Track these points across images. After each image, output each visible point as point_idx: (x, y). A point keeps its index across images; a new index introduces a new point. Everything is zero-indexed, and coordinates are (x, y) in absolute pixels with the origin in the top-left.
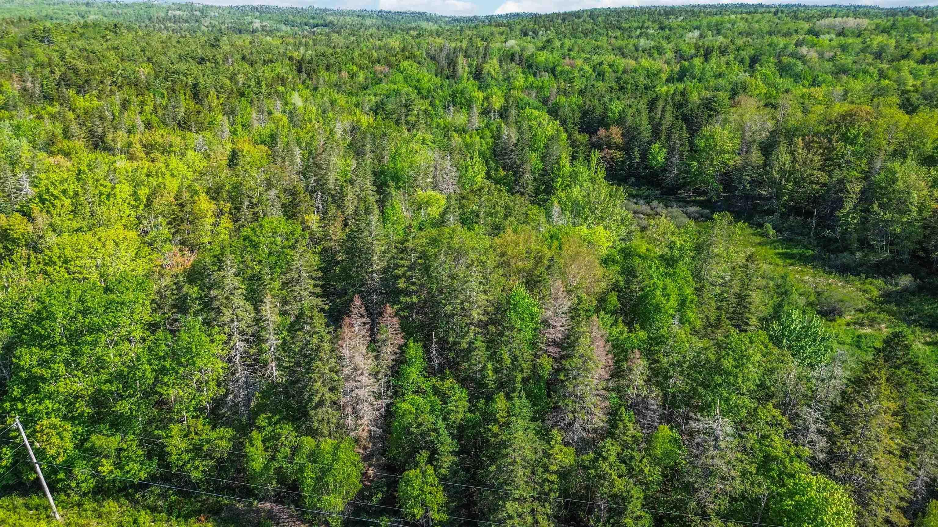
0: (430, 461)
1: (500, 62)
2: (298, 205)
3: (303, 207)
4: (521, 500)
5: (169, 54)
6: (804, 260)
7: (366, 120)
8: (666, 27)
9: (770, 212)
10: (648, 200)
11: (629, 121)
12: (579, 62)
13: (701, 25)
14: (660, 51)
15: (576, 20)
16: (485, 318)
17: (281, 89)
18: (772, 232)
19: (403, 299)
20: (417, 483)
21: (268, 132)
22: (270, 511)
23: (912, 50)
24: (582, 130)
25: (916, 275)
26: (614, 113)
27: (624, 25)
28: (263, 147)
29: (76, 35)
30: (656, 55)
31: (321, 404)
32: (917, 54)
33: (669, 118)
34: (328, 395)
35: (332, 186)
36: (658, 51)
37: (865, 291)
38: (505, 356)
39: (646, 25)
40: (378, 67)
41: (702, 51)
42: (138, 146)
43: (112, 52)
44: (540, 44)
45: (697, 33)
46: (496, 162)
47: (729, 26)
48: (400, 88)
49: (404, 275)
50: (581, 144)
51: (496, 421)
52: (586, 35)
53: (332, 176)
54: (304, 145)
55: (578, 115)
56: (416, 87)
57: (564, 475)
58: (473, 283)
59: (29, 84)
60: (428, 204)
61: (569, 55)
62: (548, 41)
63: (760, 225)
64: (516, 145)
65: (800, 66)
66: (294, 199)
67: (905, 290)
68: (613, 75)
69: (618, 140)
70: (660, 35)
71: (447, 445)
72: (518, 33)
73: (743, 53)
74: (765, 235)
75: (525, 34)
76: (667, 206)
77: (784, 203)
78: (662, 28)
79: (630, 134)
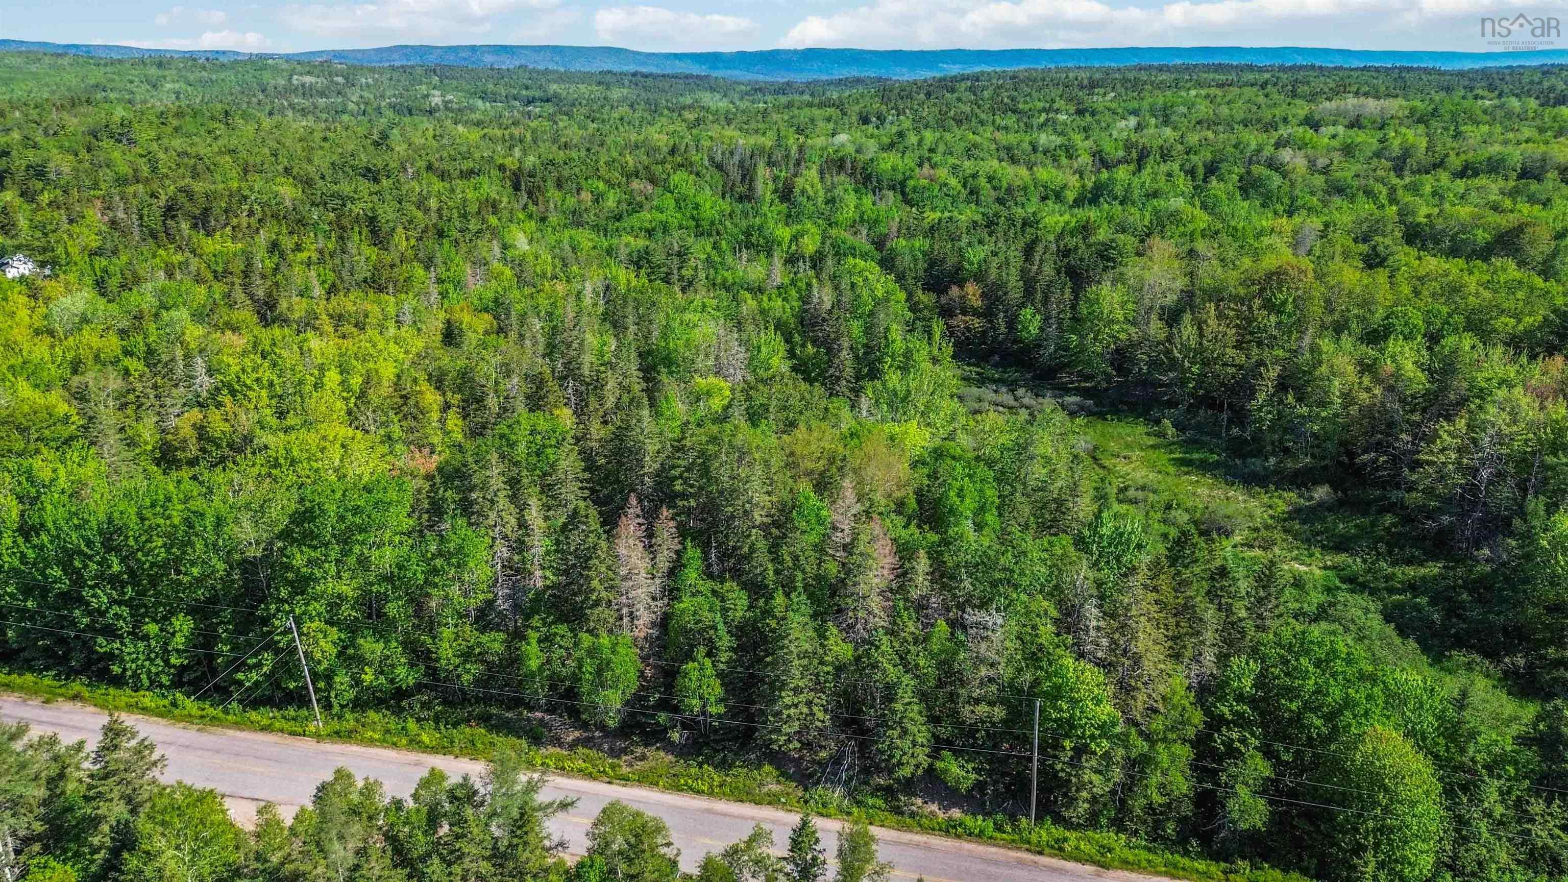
0: (709, 654)
1: (821, 173)
2: (545, 396)
3: (551, 398)
4: (797, 691)
5: (316, 161)
6: (1204, 467)
7: (624, 277)
8: (1086, 110)
9: (1172, 404)
10: (1012, 387)
11: (993, 274)
12: (942, 173)
13: (1139, 110)
14: (1070, 151)
15: (948, 95)
16: (767, 520)
17: (493, 220)
18: (1171, 431)
19: (680, 503)
20: (694, 675)
21: (490, 295)
22: (542, 720)
23: (1447, 155)
24: (927, 288)
25: (1335, 487)
26: (972, 264)
27: (1021, 106)
28: (487, 317)
29: (169, 130)
30: (1064, 161)
31: (597, 603)
32: (1455, 162)
33: (1048, 270)
34: (604, 594)
35: (587, 373)
36: (1067, 151)
37: (1270, 507)
38: (787, 558)
39: (1056, 106)
40: (636, 185)
41: (1134, 155)
42: (324, 317)
43: (227, 158)
44: (886, 140)
45: (1133, 121)
46: (803, 334)
47: (1183, 109)
48: (670, 220)
49: (681, 477)
50: (926, 307)
51: (774, 617)
52: (959, 122)
53: (587, 360)
54: (543, 313)
55: (922, 265)
56: (693, 218)
57: (840, 669)
58: (756, 484)
59: (121, 215)
60: (709, 394)
61: (929, 159)
62: (901, 134)
63: (1158, 422)
64: (830, 312)
65: (1276, 180)
66: (539, 388)
67: (1321, 504)
68: (993, 193)
69: (976, 302)
70: (1075, 125)
71: (725, 641)
72: (854, 119)
73: (1194, 158)
74: (1161, 435)
75: (865, 120)
76: (1037, 395)
77: (1192, 395)
78: (1080, 112)
79: (993, 294)
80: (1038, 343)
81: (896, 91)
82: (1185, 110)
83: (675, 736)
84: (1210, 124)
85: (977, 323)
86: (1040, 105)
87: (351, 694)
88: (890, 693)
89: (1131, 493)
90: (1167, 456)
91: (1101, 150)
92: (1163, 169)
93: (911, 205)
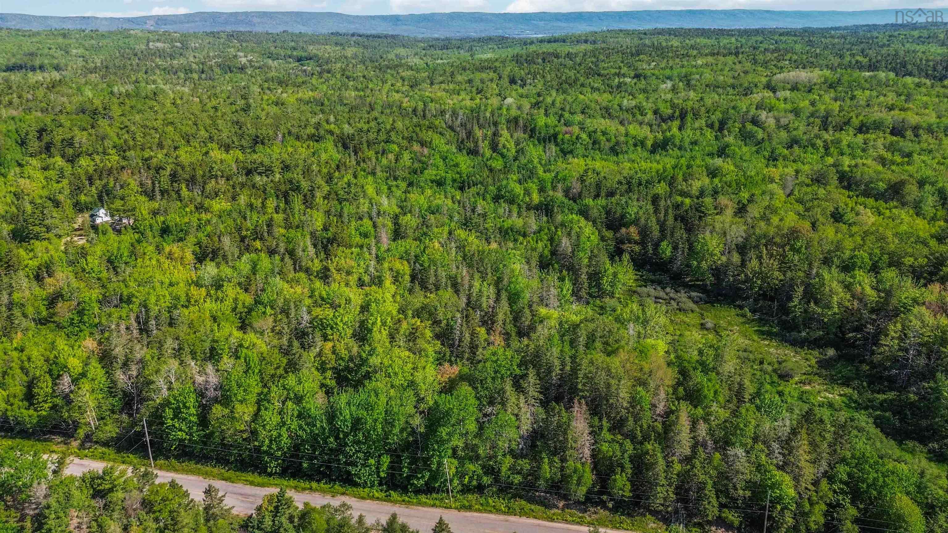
1: (510, 131)
4: (663, 486)
6: (769, 335)
8: (640, 75)
9: (747, 299)
10: (662, 285)
11: (643, 221)
12: (576, 129)
13: (671, 76)
14: (641, 110)
18: (749, 314)
20: (619, 481)
22: (544, 497)
23: (851, 117)
24: (609, 227)
25: (837, 350)
26: (631, 215)
27: (602, 72)
30: (639, 117)
31: (570, 448)
32: (856, 122)
33: (670, 219)
34: (573, 444)
37: (807, 360)
39: (623, 71)
40: (416, 147)
41: (677, 113)
44: (532, 99)
45: (670, 85)
50: (609, 239)
52: (570, 85)
55: (604, 216)
57: (679, 475)
63: (741, 307)
65: (760, 133)
67: (830, 358)
69: (635, 236)
70: (637, 87)
72: (507, 80)
73: (712, 117)
75: (513, 81)
76: (677, 291)
77: (756, 293)
78: (637, 76)
79: (644, 232)
80: (672, 260)
81: (524, 57)
82: (697, 77)
83: (609, 505)
84: (714, 87)
86: (613, 71)
88: (702, 487)
90: (751, 329)
91: (658, 109)
92: (697, 125)
93: (565, 153)
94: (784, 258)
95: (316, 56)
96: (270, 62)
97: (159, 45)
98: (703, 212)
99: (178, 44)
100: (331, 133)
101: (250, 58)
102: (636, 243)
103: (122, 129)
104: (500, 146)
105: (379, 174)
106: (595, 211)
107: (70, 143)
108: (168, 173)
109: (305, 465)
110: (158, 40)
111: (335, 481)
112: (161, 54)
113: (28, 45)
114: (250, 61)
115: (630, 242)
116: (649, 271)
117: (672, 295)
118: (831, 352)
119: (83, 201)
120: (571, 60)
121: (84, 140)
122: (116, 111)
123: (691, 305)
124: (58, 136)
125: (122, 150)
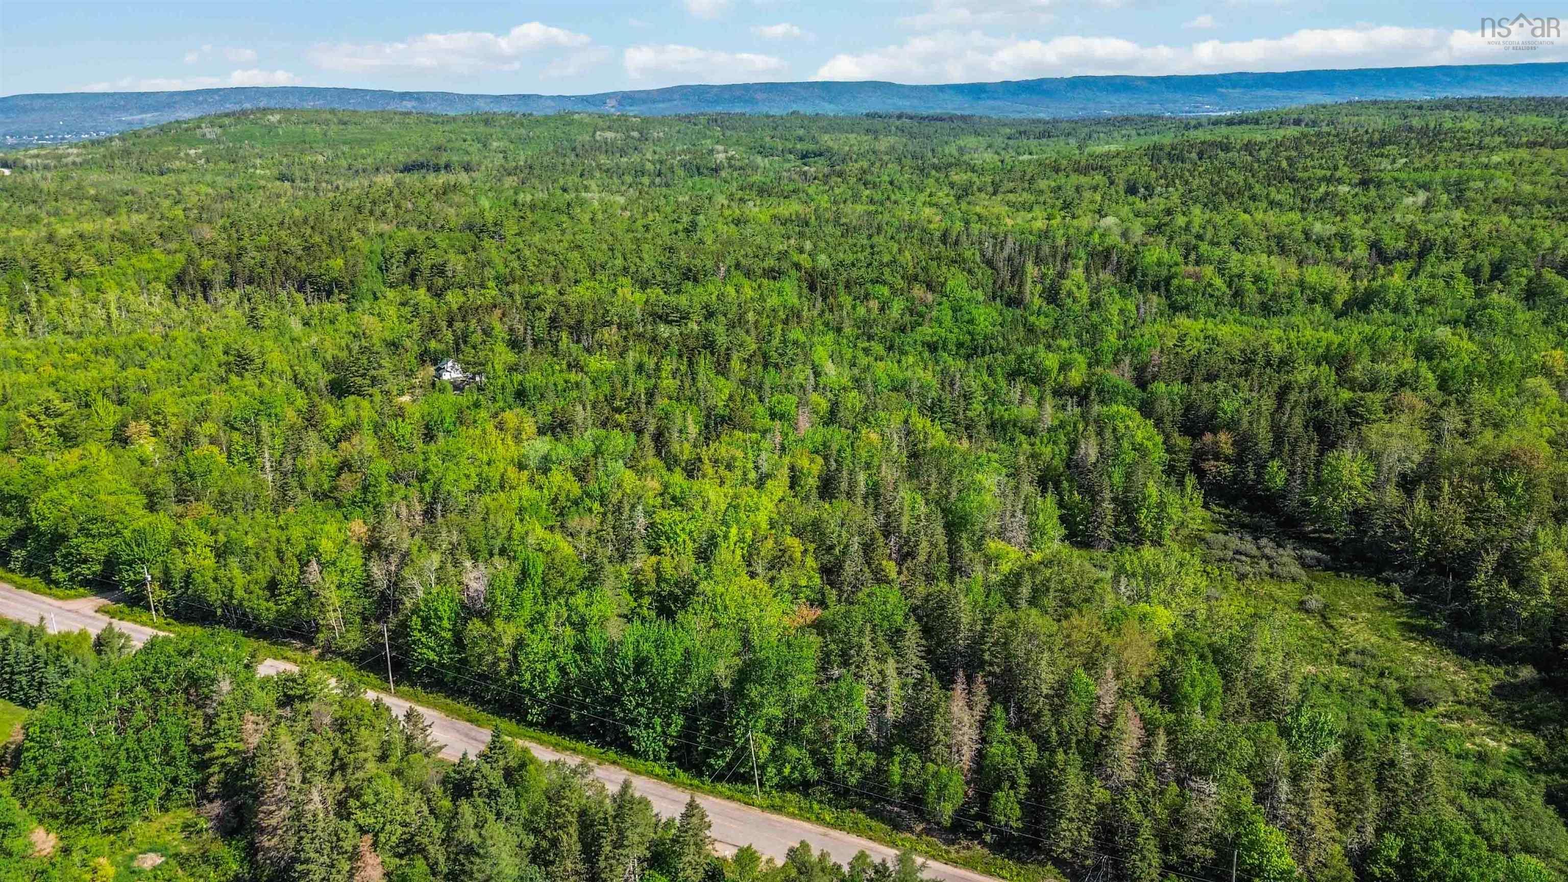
0: (1012, 787)
1: (1087, 269)
2: (876, 550)
3: (880, 551)
4: (1071, 820)
6: (1426, 633)
8: (1371, 180)
9: (1402, 568)
10: (1256, 534)
11: (1245, 424)
12: (1208, 270)
13: (1431, 182)
14: (1345, 241)
15: (1222, 154)
16: (1051, 692)
18: (1399, 594)
20: (1002, 800)
21: (820, 438)
22: (897, 813)
24: (1183, 432)
25: (1540, 670)
26: (1225, 413)
27: (1300, 175)
28: (818, 459)
30: (1338, 254)
35: (905, 530)
36: (1343, 241)
37: (1477, 681)
39: (1338, 174)
40: (917, 291)
41: (1415, 248)
44: (1153, 220)
45: (1421, 198)
48: (949, 335)
50: (1181, 451)
52: (1230, 197)
53: (906, 520)
55: (1179, 410)
57: (1101, 807)
60: (998, 558)
61: (1196, 249)
62: (1168, 213)
63: (1388, 582)
64: (1095, 465)
67: (1524, 683)
68: (1258, 296)
69: (1228, 449)
70: (1356, 201)
71: (1023, 780)
72: (1122, 188)
73: (1481, 256)
74: (1389, 597)
75: (1132, 190)
76: (1279, 545)
77: (1421, 559)
78: (1364, 183)
79: (1244, 444)
80: (1283, 494)
81: (1168, 149)
82: (1481, 184)
83: (988, 838)
84: (1506, 203)
85: (1228, 469)
86: (1320, 173)
87: (776, 780)
88: (1134, 831)
89: (1352, 656)
90: (1389, 620)
91: (1380, 240)
92: (1444, 269)
93: (1175, 308)
94: (1481, 501)
95: (829, 150)
96: (759, 159)
97: (610, 135)
98: (1362, 417)
99: (635, 134)
100: (797, 266)
101: (731, 153)
102: (1227, 460)
103: (512, 253)
104: (1063, 294)
105: (847, 330)
106: (1166, 402)
107: (440, 270)
108: (547, 316)
109: (573, 716)
110: (610, 128)
111: (610, 744)
112: (608, 148)
113: (438, 136)
114: (729, 159)
115: (1217, 457)
116: (1244, 509)
117: (1267, 551)
118: (1527, 672)
119: (432, 349)
120: (1251, 154)
121: (459, 268)
122: (511, 228)
123: (1296, 569)
124: (427, 262)
125: (503, 281)
